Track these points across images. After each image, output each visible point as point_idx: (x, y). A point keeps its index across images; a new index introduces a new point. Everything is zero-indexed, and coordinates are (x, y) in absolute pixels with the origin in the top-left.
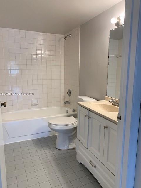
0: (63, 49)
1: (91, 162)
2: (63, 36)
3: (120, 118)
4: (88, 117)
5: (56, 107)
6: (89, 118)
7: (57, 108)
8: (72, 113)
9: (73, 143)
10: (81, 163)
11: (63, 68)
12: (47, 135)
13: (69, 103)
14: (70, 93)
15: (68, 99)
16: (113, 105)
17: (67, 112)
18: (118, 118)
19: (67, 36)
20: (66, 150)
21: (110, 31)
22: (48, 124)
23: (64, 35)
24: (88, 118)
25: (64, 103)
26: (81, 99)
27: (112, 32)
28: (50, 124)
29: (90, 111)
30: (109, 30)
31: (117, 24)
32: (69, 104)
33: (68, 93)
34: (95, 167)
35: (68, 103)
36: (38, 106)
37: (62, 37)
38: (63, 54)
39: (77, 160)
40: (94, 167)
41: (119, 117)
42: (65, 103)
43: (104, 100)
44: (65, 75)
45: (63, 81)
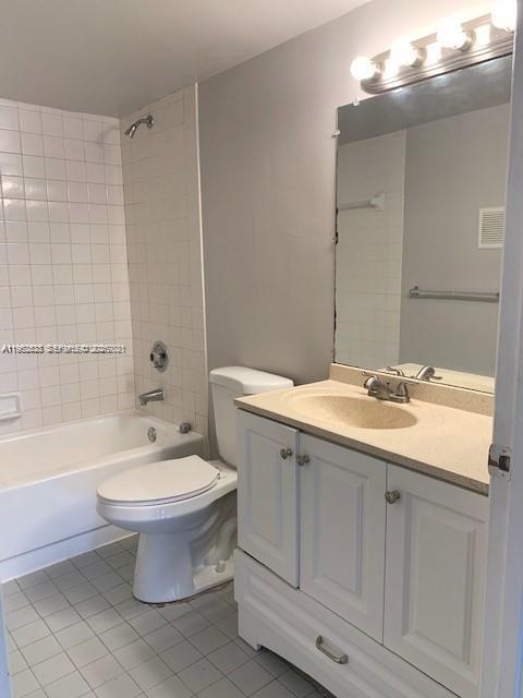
0: (117, 177)
1: (320, 641)
2: (115, 121)
3: (500, 463)
4: (298, 457)
5: (101, 421)
6: (304, 460)
7: (105, 424)
8: (178, 439)
9: (206, 564)
10: (262, 648)
11: (121, 253)
12: (83, 546)
13: (160, 398)
14: (160, 358)
15: (151, 380)
16: (373, 399)
17: (153, 438)
18: (491, 462)
19: (139, 122)
20: (181, 601)
21: (339, 109)
22: (96, 500)
23: (120, 118)
24: (300, 464)
25: (139, 402)
26: (231, 380)
27: (346, 114)
28: (104, 503)
29: (301, 431)
30: (336, 107)
31: (371, 85)
32: (159, 402)
33: (152, 356)
34: (344, 660)
35: (153, 399)
36: (18, 422)
37: (112, 128)
38: (120, 200)
39: (241, 639)
40: (341, 663)
41: (496, 459)
42: (145, 400)
43: (327, 379)
44: (133, 283)
45: (124, 309)
